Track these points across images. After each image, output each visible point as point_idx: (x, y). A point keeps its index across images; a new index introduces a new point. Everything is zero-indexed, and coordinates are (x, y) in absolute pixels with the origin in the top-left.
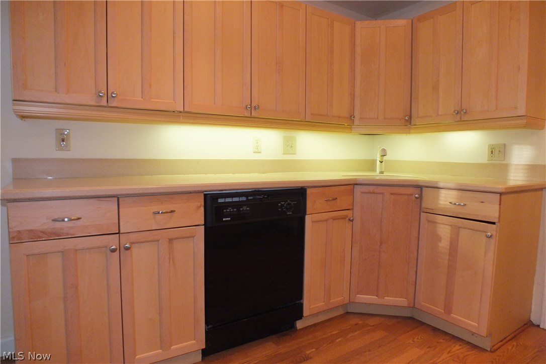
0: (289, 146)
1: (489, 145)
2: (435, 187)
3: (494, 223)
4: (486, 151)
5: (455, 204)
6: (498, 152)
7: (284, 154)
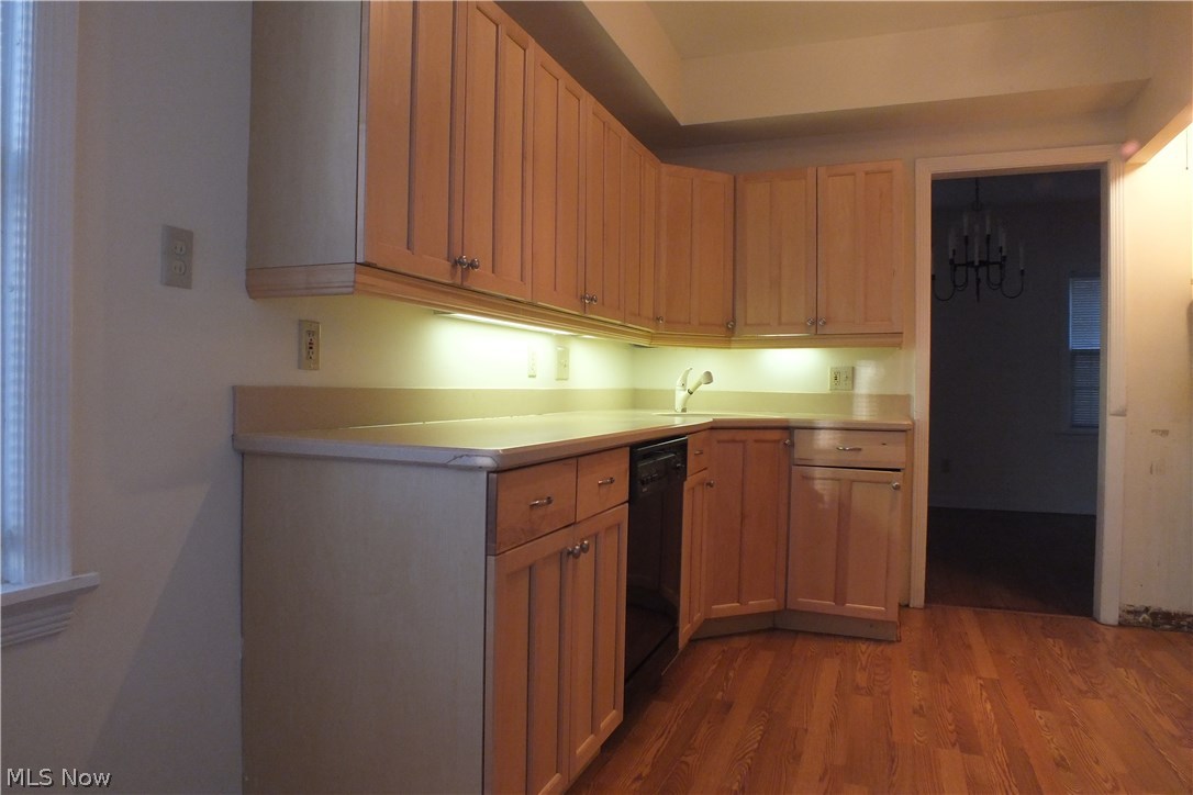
0: (563, 364)
1: (831, 369)
2: (811, 428)
3: (898, 470)
4: (828, 376)
5: (844, 449)
6: (844, 378)
7: (558, 379)
